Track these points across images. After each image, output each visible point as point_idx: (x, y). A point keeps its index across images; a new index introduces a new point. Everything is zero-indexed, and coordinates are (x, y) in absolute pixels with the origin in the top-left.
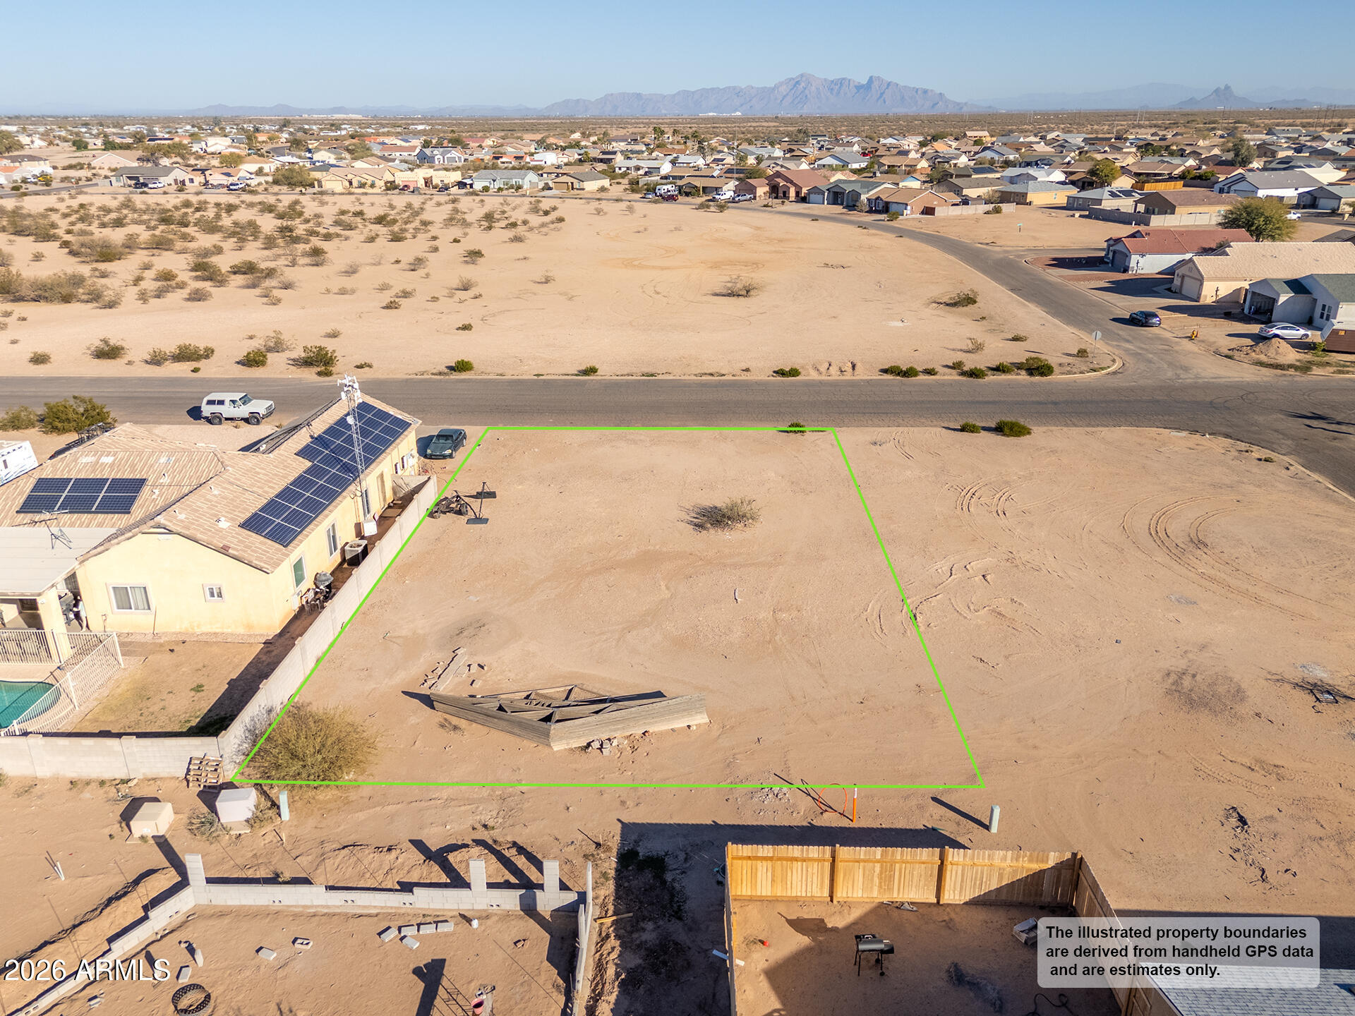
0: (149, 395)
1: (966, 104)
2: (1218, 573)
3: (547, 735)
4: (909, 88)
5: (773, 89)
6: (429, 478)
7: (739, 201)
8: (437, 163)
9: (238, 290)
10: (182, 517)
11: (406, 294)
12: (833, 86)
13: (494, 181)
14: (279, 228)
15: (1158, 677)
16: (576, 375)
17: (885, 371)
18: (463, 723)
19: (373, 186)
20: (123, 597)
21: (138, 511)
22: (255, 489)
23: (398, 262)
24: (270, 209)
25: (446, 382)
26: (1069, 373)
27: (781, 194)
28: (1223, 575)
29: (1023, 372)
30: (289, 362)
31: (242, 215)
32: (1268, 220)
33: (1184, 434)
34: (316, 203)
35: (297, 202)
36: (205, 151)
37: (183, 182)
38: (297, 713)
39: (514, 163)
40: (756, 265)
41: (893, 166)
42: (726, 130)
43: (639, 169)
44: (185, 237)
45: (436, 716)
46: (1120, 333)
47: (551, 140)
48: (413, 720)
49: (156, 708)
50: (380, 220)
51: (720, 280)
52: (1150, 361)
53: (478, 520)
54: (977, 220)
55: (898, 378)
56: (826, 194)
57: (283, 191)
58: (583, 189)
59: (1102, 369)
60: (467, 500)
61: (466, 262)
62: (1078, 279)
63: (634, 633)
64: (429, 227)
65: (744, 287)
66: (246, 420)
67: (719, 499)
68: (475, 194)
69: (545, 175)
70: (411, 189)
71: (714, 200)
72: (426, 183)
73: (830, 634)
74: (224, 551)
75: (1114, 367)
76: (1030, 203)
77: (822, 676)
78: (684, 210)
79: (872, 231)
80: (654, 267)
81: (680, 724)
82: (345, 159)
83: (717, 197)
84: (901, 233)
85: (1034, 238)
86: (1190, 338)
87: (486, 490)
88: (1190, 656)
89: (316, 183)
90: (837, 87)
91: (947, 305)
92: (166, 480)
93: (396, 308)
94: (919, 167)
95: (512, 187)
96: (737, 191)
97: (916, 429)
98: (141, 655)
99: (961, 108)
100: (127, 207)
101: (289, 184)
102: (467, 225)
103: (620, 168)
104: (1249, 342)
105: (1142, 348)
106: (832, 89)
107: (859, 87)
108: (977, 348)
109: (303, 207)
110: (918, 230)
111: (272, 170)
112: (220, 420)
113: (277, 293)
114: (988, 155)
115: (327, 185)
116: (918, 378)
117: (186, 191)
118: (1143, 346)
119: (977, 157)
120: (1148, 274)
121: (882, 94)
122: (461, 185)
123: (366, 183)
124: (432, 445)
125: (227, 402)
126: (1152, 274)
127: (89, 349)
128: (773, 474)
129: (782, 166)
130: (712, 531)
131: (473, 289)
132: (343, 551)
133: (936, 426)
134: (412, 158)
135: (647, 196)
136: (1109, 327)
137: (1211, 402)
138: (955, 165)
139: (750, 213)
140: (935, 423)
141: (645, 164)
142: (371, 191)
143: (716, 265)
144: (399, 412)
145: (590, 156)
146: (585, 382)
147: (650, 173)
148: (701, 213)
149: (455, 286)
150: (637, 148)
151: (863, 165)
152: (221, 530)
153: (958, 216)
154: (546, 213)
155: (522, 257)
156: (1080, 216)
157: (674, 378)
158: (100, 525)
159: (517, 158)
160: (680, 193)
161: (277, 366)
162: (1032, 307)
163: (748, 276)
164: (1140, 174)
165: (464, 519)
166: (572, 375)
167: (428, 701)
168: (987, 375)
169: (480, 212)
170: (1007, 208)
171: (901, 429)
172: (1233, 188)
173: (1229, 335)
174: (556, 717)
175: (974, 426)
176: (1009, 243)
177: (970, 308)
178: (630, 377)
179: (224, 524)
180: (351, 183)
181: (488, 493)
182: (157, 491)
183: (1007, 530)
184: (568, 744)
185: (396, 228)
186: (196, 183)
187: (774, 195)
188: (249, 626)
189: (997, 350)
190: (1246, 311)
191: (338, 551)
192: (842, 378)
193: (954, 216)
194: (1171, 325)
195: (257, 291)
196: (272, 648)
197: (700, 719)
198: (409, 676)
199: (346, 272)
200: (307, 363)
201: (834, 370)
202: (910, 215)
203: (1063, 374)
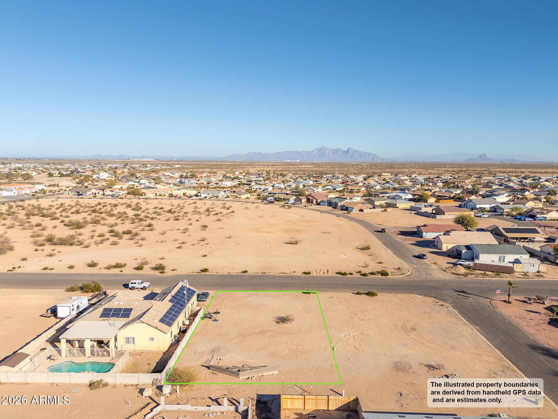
0: (109, 280)
1: (385, 158)
2: (416, 337)
3: (238, 375)
4: (363, 152)
5: (311, 152)
6: (201, 308)
7: (296, 204)
8: (186, 184)
9: (127, 240)
10: (146, 319)
11: (183, 243)
12: (334, 151)
13: (209, 194)
14: (135, 215)
15: (392, 363)
16: (241, 273)
17: (337, 273)
18: (217, 373)
19: (164, 196)
20: (128, 340)
21: (132, 317)
22: (161, 311)
23: (179, 229)
24: (129, 206)
25: (201, 275)
26: (394, 275)
27: (311, 202)
28: (417, 338)
29: (380, 275)
30: (150, 268)
31: (121, 209)
32: (468, 222)
33: (422, 296)
34: (145, 203)
35: (138, 203)
36: (99, 178)
37: (95, 194)
38: (175, 370)
39: (215, 185)
40: (299, 231)
41: (352, 190)
42: (293, 169)
43: (260, 189)
44: (103, 219)
45: (210, 371)
46: (414, 261)
47: (228, 175)
48: (205, 372)
49: (140, 369)
50: (170, 211)
51: (287, 237)
52: (420, 272)
53: (216, 320)
54: (378, 214)
55: (341, 275)
56: (326, 203)
57: (131, 197)
58: (241, 198)
59: (404, 274)
60: (211, 314)
61: (202, 230)
62: (406, 240)
63: (260, 351)
64: (187, 215)
65: (295, 241)
66: (142, 289)
67: (283, 315)
68: (201, 199)
69: (227, 192)
70: (178, 197)
71: (287, 203)
72: (184, 194)
73: (311, 352)
74: (156, 328)
75: (408, 273)
76: (398, 208)
77: (308, 362)
78: (276, 207)
79: (341, 218)
80: (266, 232)
81: (271, 373)
82: (152, 182)
83: (288, 202)
84: (351, 219)
85: (396, 223)
86: (435, 264)
87: (217, 311)
88: (402, 358)
89: (144, 194)
90: (336, 151)
91: (361, 249)
92: (138, 309)
93: (181, 248)
94: (361, 190)
95: (215, 197)
96: (295, 200)
97: (344, 293)
98: (132, 356)
99: (384, 160)
100: (78, 205)
101: (134, 194)
102: (201, 213)
103: (254, 189)
104: (452, 265)
105: (419, 267)
106: (334, 152)
107: (344, 152)
108: (366, 266)
109: (141, 205)
110: (357, 218)
111: (126, 188)
112: (134, 288)
113: (141, 242)
114: (387, 185)
115: (148, 195)
116: (347, 276)
117: (96, 197)
118: (420, 266)
119: (383, 186)
120: (429, 239)
121: (353, 154)
122: (197, 195)
123: (162, 195)
124: (200, 297)
125: (137, 283)
126: (430, 239)
127: (85, 263)
128: (300, 307)
129: (312, 189)
130: (281, 324)
131: (206, 241)
132: (180, 329)
133: (350, 292)
134: (177, 182)
135: (263, 201)
136: (411, 259)
137: (433, 286)
138: (375, 189)
139: (299, 209)
140: (350, 291)
141: (263, 187)
142: (164, 197)
143: (287, 231)
144: (192, 288)
145: (243, 183)
146: (244, 275)
147: (265, 190)
148: (282, 209)
149: (199, 239)
150: (260, 179)
151: (341, 189)
152: (155, 322)
153: (371, 212)
154: (228, 209)
155: (221, 228)
156: (414, 214)
157: (272, 274)
158: (121, 321)
159: (216, 184)
160: (275, 200)
161: (147, 270)
162: (388, 250)
163: (297, 237)
164: (439, 196)
165: (211, 320)
166: (240, 273)
167: (208, 367)
168: (368, 275)
169: (205, 208)
170: (389, 210)
171: (339, 293)
172: (468, 204)
173: (447, 263)
174: (241, 370)
175: (360, 293)
176: (387, 225)
177: (368, 251)
178: (258, 274)
179: (155, 321)
180: (156, 194)
181: (218, 312)
182: (136, 312)
183: (363, 325)
184: (243, 377)
185: (176, 215)
186: (100, 194)
187: (308, 202)
188: (159, 348)
189: (374, 267)
190: (455, 254)
191: (179, 329)
192: (324, 275)
193: (370, 212)
194: (431, 258)
195: (134, 241)
196: (165, 354)
197: (276, 372)
198: (203, 361)
199: (161, 233)
200: (156, 269)
201: (321, 272)
202: (355, 212)
203: (392, 275)
